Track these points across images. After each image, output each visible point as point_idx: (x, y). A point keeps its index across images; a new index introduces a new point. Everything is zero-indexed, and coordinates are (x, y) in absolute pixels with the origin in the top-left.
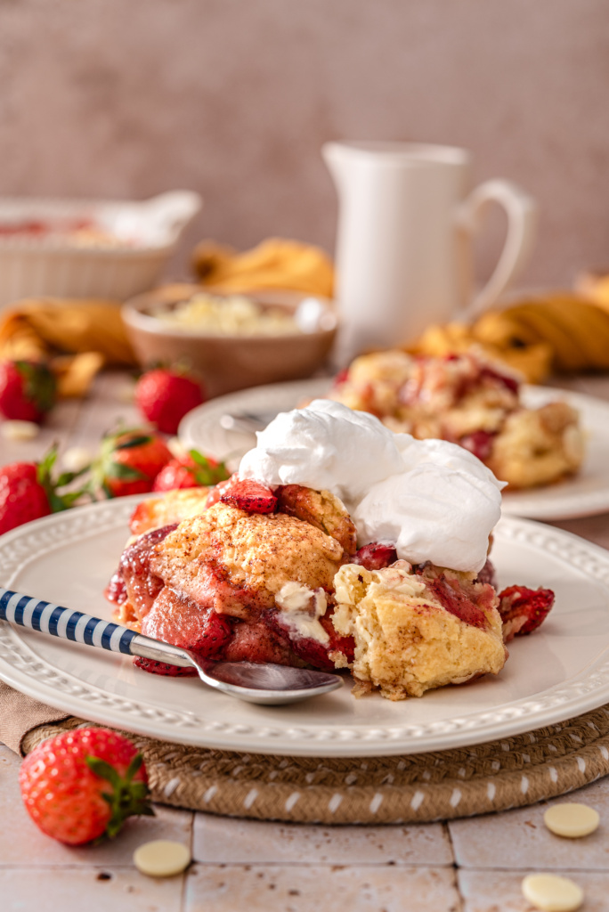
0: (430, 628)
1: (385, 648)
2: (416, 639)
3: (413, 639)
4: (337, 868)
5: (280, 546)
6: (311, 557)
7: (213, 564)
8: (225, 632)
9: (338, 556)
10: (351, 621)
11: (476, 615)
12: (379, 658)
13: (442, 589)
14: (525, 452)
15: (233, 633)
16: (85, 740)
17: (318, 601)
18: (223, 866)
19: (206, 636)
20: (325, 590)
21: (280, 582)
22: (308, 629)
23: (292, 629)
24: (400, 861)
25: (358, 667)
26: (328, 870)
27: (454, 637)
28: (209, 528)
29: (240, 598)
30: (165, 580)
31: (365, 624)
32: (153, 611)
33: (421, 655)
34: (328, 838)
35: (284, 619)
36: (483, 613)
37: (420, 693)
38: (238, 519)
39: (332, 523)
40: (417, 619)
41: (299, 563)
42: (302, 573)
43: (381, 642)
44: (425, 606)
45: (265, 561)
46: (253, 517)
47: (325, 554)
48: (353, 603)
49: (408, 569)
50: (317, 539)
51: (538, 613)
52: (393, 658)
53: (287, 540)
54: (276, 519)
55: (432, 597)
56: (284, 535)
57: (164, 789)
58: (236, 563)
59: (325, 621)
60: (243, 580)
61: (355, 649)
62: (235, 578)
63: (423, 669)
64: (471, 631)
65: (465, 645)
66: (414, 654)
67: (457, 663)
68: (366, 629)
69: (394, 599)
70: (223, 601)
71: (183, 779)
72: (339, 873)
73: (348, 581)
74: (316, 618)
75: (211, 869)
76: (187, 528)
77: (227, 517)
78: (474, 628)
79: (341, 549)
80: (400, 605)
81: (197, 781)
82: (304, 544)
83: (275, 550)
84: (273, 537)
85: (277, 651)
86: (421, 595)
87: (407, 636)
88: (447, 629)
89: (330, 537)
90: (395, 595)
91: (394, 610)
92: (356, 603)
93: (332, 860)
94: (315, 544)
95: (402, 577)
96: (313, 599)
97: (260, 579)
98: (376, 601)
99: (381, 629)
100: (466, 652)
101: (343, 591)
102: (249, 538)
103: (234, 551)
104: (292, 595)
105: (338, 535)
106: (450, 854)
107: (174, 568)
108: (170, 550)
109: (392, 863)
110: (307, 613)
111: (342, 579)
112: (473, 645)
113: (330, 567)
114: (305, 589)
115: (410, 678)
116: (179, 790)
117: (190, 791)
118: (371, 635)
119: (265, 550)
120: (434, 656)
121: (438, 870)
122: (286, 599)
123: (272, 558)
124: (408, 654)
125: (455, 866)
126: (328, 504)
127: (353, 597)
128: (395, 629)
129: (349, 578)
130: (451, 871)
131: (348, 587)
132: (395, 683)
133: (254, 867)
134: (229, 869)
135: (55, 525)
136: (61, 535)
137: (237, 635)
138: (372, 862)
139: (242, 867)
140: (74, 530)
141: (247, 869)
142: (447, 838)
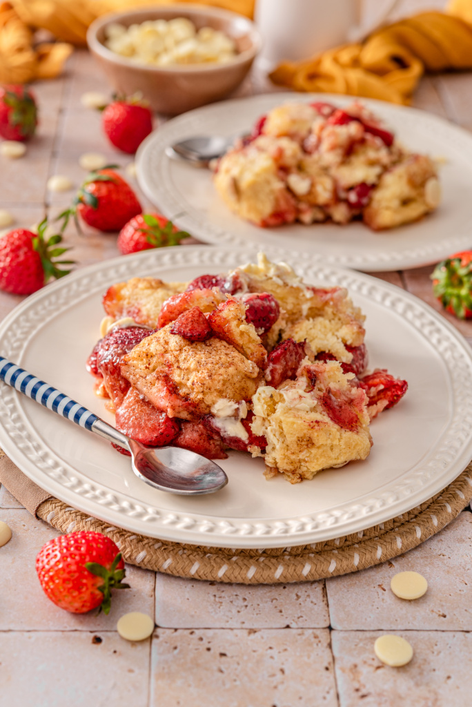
0: (320, 438)
1: (288, 450)
2: (310, 445)
3: (307, 445)
4: (252, 631)
5: (214, 372)
6: (236, 379)
7: (167, 379)
8: (175, 430)
9: (255, 375)
10: (264, 428)
11: (352, 419)
12: (283, 457)
13: (329, 401)
14: (395, 203)
15: (181, 429)
17: (241, 410)
18: (176, 630)
19: (162, 434)
20: (246, 402)
21: (214, 399)
22: (235, 430)
23: (222, 430)
24: (293, 625)
25: (269, 459)
26: (245, 632)
27: (336, 442)
28: (163, 350)
29: (186, 408)
30: (132, 384)
31: (274, 432)
32: (125, 403)
33: (312, 456)
34: (246, 603)
35: (217, 423)
36: (357, 416)
37: (311, 477)
38: (184, 347)
39: (249, 348)
40: (310, 432)
41: (228, 384)
42: (229, 392)
43: (285, 445)
44: (317, 422)
45: (204, 384)
46: (194, 345)
47: (246, 375)
48: (266, 416)
49: (304, 387)
50: (240, 364)
51: (395, 398)
52: (293, 457)
53: (219, 368)
54: (210, 345)
55: (322, 409)
56: (217, 364)
57: (135, 559)
58: (183, 381)
59: (247, 422)
60: (188, 394)
61: (267, 447)
62: (182, 391)
63: (313, 465)
64: (347, 435)
65: (343, 447)
66: (308, 455)
67: (337, 458)
68: (274, 435)
69: (295, 416)
70: (174, 410)
71: (148, 552)
72: (253, 636)
73: (263, 401)
74: (239, 420)
75: (168, 632)
76: (147, 348)
77: (175, 343)
78: (350, 433)
79: (257, 370)
80: (300, 422)
81: (158, 553)
82: (231, 370)
83: (210, 376)
84: (209, 365)
85: (211, 442)
86: (313, 409)
87: (303, 443)
88: (331, 436)
89: (250, 361)
90: (296, 412)
91: (295, 426)
92: (268, 415)
93: (247, 625)
94: (239, 369)
95: (300, 397)
96: (237, 410)
97: (200, 396)
98: (282, 418)
99: (285, 436)
100: (343, 451)
101: (259, 408)
102: (192, 364)
103: (181, 372)
104: (223, 408)
105: (254, 359)
106: (327, 617)
107: (138, 376)
108: (135, 362)
109: (288, 627)
110: (233, 418)
111: (259, 399)
112: (348, 446)
113: (250, 384)
114: (232, 403)
115: (304, 469)
116: (146, 560)
117: (153, 562)
118: (278, 440)
119: (203, 376)
120: (321, 456)
121: (318, 632)
122: (218, 410)
123: (208, 382)
124: (303, 455)
125: (330, 628)
126: (245, 335)
127: (266, 413)
128: (295, 438)
129: (264, 399)
130: (328, 630)
131: (263, 406)
132: (293, 472)
133: (196, 631)
134: (179, 632)
135: (47, 297)
136: (52, 307)
137: (184, 431)
138: (274, 626)
139: (190, 631)
140: (61, 301)
141: (192, 633)
142: (325, 602)
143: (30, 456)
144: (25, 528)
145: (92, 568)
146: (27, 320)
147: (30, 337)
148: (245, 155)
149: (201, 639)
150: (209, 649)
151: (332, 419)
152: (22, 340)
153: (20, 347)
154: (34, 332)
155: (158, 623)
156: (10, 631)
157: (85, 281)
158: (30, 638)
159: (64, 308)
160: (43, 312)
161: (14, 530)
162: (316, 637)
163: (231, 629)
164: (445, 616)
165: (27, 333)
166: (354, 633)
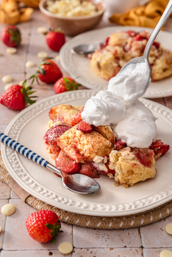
0: (136, 171)
1: (123, 175)
2: (132, 173)
3: (131, 173)
4: (112, 249)
5: (94, 145)
6: (103, 148)
7: (75, 147)
8: (79, 167)
9: (110, 146)
10: (114, 167)
11: (148, 162)
12: (122, 178)
13: (139, 155)
15: (81, 167)
16: (44, 218)
17: (105, 160)
18: (81, 249)
19: (74, 169)
20: (107, 157)
21: (94, 156)
22: (103, 168)
23: (98, 168)
24: (128, 246)
25: (116, 179)
26: (109, 249)
27: (143, 172)
28: (74, 136)
29: (83, 159)
30: (62, 149)
31: (118, 168)
32: (59, 156)
33: (133, 177)
34: (108, 237)
35: (95, 165)
36: (150, 161)
37: (133, 185)
38: (82, 135)
39: (108, 135)
40: (132, 168)
41: (99, 150)
42: (100, 153)
43: (122, 173)
44: (135, 164)
45: (90, 150)
46: (86, 134)
47: (106, 146)
48: (115, 162)
49: (130, 150)
50: (104, 142)
51: (165, 152)
52: (126, 178)
53: (96, 144)
54: (92, 134)
55: (137, 159)
56: (95, 142)
57: (65, 220)
58: (82, 149)
59: (107, 164)
60: (84, 154)
61: (115, 174)
62: (81, 153)
63: (134, 181)
64: (147, 169)
65: (145, 173)
66: (132, 177)
67: (143, 178)
68: (118, 169)
69: (126, 162)
70: (78, 160)
71: (70, 217)
72: (112, 251)
73: (113, 156)
74: (104, 164)
75: (79, 250)
76: (67, 135)
77: (79, 134)
78: (148, 168)
79: (111, 144)
80: (128, 164)
81: (74, 217)
82: (101, 144)
83: (92, 147)
84: (92, 142)
85: (93, 172)
86: (133, 159)
87: (130, 173)
88: (141, 170)
89: (108, 141)
90: (126, 160)
91: (126, 166)
92: (116, 162)
93: (110, 246)
94: (104, 144)
95: (128, 154)
96: (103, 160)
97: (89, 155)
98: (121, 163)
99: (122, 170)
100: (146, 175)
101: (112, 159)
102: (85, 142)
103: (81, 145)
105: (110, 140)
106: (141, 243)
107: (64, 146)
108: (63, 141)
110: (102, 163)
111: (112, 156)
112: (147, 173)
113: (108, 149)
114: (101, 157)
115: (130, 182)
116: (69, 220)
117: (72, 221)
118: (120, 171)
119: (90, 147)
120: (137, 177)
121: (137, 249)
122: (96, 160)
123: (92, 149)
124: (130, 177)
125: (142, 247)
126: (107, 130)
127: (115, 161)
128: (126, 171)
129: (114, 155)
130: (141, 248)
131: (113, 158)
132: (126, 184)
133: (90, 249)
134: (83, 250)
135: (27, 112)
136: (29, 116)
137: (82, 168)
138: (120, 247)
139: (87, 249)
140: (33, 114)
141: (88, 250)
142: (140, 236)
143: (22, 179)
144: (21, 207)
145: (48, 226)
146: (20, 122)
147: (21, 129)
148: (102, 53)
149: (91, 252)
151: (141, 163)
152: (18, 130)
153: (17, 133)
154: (22, 127)
155: (75, 246)
156: (16, 250)
157: (41, 105)
158: (24, 253)
159: (34, 117)
160: (26, 118)
161: (17, 207)
163: (103, 248)
165: (20, 127)
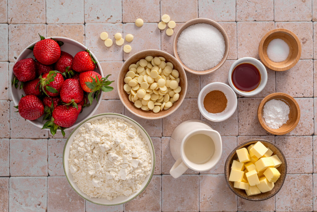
150: (4, 112)
162: (7, 135)
164: (14, 164)
166: (9, 143)
